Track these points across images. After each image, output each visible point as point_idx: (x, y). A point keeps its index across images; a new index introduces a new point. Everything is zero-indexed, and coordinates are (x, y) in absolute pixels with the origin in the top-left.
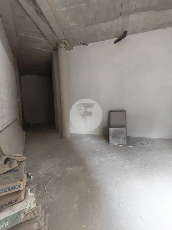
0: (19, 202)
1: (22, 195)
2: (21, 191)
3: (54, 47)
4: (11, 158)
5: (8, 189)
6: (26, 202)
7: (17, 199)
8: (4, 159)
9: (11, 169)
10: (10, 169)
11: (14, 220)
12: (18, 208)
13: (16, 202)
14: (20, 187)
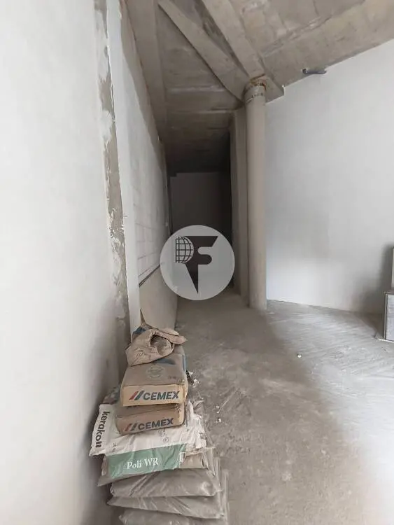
0: (174, 427)
1: (180, 413)
2: (179, 405)
3: (237, 99)
4: (161, 334)
5: (157, 395)
6: (188, 430)
7: (172, 419)
8: (151, 335)
9: (161, 356)
10: (159, 356)
11: (167, 459)
12: (174, 437)
13: (171, 425)
14: (177, 398)
